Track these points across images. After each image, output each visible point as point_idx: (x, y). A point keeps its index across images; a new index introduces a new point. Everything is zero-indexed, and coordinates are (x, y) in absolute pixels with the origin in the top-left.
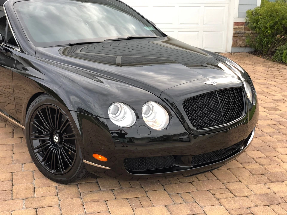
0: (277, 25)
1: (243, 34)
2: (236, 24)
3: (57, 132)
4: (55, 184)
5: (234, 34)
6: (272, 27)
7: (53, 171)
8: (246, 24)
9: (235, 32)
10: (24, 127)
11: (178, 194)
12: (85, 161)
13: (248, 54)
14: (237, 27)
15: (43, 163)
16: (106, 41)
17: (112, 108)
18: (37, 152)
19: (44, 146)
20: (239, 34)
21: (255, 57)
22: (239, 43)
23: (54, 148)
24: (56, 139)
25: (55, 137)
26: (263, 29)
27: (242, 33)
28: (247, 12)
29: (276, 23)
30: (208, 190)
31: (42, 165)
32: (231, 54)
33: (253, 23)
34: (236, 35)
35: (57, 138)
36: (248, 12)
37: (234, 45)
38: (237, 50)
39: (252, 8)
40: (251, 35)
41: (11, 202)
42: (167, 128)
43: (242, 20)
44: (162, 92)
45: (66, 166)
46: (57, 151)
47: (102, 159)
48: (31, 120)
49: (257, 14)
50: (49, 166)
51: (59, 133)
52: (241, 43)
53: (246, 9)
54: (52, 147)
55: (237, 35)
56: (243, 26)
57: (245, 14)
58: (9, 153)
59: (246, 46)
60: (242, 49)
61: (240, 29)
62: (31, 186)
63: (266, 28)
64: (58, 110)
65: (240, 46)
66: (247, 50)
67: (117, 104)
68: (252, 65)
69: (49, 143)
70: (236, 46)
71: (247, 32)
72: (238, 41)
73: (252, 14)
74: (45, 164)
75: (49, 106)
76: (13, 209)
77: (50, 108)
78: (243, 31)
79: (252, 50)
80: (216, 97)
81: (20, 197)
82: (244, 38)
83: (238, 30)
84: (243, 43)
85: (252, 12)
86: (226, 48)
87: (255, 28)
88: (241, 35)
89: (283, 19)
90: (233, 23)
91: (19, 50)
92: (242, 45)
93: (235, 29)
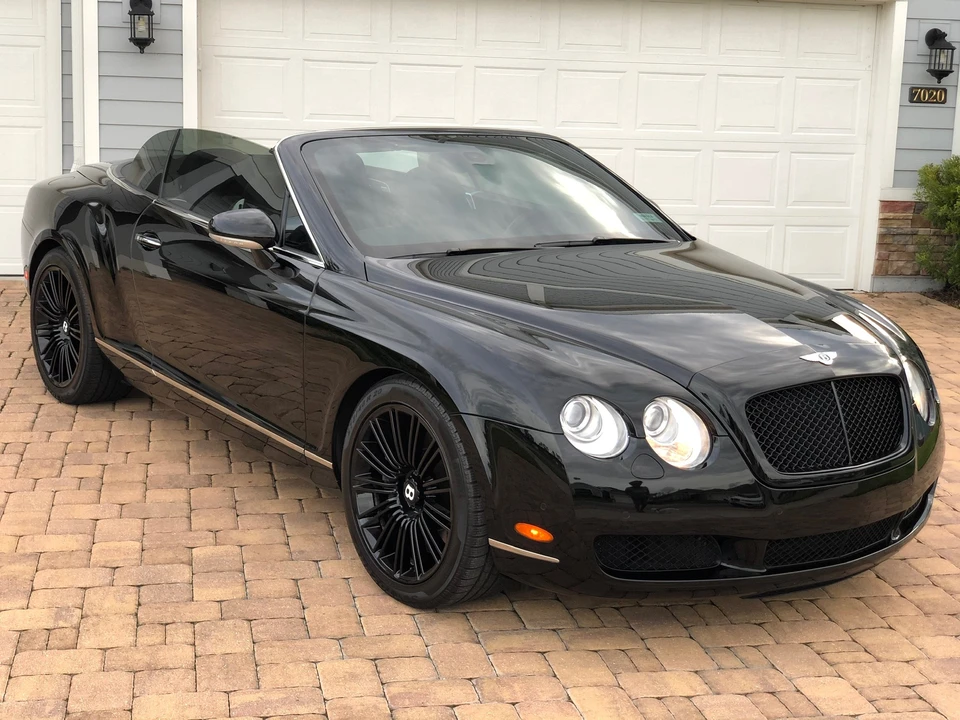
1: (908, 238)
2: (887, 205)
3: (414, 477)
4: (407, 610)
5: (882, 236)
7: (397, 575)
8: (917, 207)
9: (882, 230)
11: (728, 648)
13: (924, 299)
14: (891, 215)
15: (377, 555)
16: (537, 247)
17: (570, 409)
18: (366, 526)
19: (382, 509)
20: (896, 238)
21: (945, 308)
22: (895, 264)
23: (405, 517)
24: (410, 492)
25: (408, 487)
27: (907, 235)
28: (920, 171)
30: (806, 644)
31: (373, 558)
32: (871, 295)
33: (941, 204)
34: (887, 240)
35: (412, 490)
36: (924, 172)
37: (882, 269)
38: (890, 284)
39: (938, 160)
40: (933, 241)
41: (308, 643)
42: (705, 464)
43: (906, 194)
44: (693, 376)
46: (410, 524)
47: (538, 536)
49: (952, 178)
50: (390, 561)
51: (417, 479)
52: (901, 264)
53: (921, 161)
54: (399, 514)
55: (889, 240)
56: (910, 214)
57: (916, 178)
59: (917, 273)
60: (906, 283)
61: (900, 222)
62: (350, 610)
64: (416, 419)
65: (898, 274)
66: (922, 284)
67: (581, 400)
68: (934, 330)
69: (394, 502)
70: (886, 274)
71: (922, 231)
72: (894, 257)
73: (938, 178)
74: (380, 556)
75: (398, 408)
76: (318, 658)
77: (399, 413)
78: (908, 229)
79: (937, 285)
80: (832, 396)
82: (911, 248)
83: (895, 224)
84: (909, 265)
85: (937, 172)
86: (857, 276)
87: (945, 219)
88: (902, 240)
90: (877, 206)
91: (321, 264)
92: (904, 271)
93: (884, 221)
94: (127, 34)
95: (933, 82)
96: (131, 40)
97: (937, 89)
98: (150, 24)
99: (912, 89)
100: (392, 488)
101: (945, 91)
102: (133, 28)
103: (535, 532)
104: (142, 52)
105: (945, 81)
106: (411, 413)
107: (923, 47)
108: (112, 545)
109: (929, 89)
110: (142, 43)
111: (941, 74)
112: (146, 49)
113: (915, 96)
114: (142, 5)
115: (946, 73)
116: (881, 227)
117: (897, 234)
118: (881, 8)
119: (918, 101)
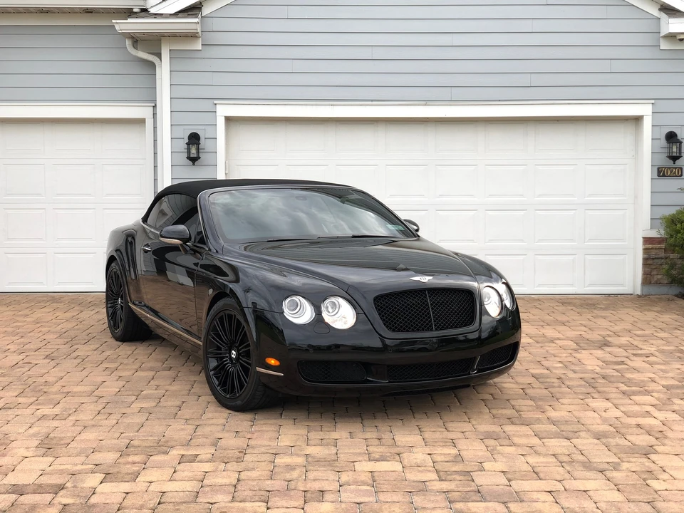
1: (663, 260)
2: (647, 240)
5: (645, 260)
7: (228, 396)
9: (645, 256)
10: (201, 343)
12: (257, 369)
13: (671, 298)
14: (650, 246)
15: (219, 388)
18: (213, 374)
19: (221, 364)
20: (655, 260)
22: (655, 277)
23: (231, 367)
25: (233, 351)
27: (662, 258)
32: (641, 297)
33: (672, 236)
35: (234, 353)
37: (647, 280)
38: (653, 289)
41: (172, 420)
43: (653, 234)
44: (350, 286)
45: (242, 386)
46: (233, 370)
47: (275, 363)
48: (208, 334)
50: (225, 391)
51: (236, 346)
52: (659, 277)
54: (229, 366)
55: (650, 262)
58: (188, 387)
59: (671, 283)
60: (664, 289)
61: (657, 251)
62: (201, 411)
64: (235, 316)
65: (658, 283)
66: (675, 290)
67: (293, 298)
69: (227, 360)
70: (651, 283)
71: (671, 256)
72: (654, 272)
73: (673, 222)
74: (221, 389)
75: (227, 312)
77: (227, 314)
78: (663, 255)
80: (425, 297)
81: (184, 417)
82: (665, 267)
83: (653, 252)
84: (665, 277)
86: (633, 287)
88: (659, 262)
90: (641, 241)
91: (207, 249)
92: (662, 281)
93: (645, 250)
94: (186, 155)
95: (670, 163)
96: (187, 158)
97: (673, 168)
98: (198, 150)
99: (658, 169)
100: (226, 353)
101: (681, 169)
102: (189, 152)
103: (273, 362)
104: (193, 164)
106: (233, 313)
107: (664, 142)
108: (105, 389)
109: (670, 168)
110: (194, 160)
111: (674, 159)
112: (196, 163)
113: (661, 173)
114: (194, 139)
115: (678, 158)
116: (644, 253)
117: (656, 258)
118: (637, 120)
119: (664, 176)
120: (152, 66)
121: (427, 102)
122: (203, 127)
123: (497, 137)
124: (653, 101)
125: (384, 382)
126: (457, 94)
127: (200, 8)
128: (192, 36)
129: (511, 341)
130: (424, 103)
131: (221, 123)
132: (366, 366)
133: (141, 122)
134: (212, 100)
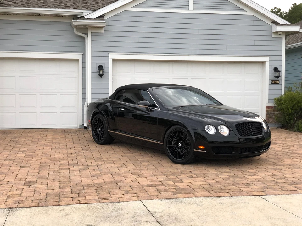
0: (295, 107)
2: (267, 107)
6: (292, 108)
8: (274, 107)
12: (194, 150)
13: (277, 128)
14: (268, 109)
16: (197, 105)
17: (206, 127)
19: (173, 148)
21: (282, 130)
22: (270, 121)
24: (180, 145)
26: (286, 110)
29: (294, 106)
33: (279, 106)
35: (180, 144)
36: (275, 99)
39: (278, 96)
40: (279, 115)
41: (164, 167)
42: (229, 134)
43: (271, 105)
44: (226, 121)
49: (281, 100)
51: (181, 142)
52: (272, 121)
53: (274, 97)
54: (177, 149)
55: (268, 115)
56: (273, 109)
57: (273, 100)
59: (276, 123)
60: (273, 125)
61: (271, 111)
63: (288, 109)
65: (271, 123)
66: (277, 125)
67: (208, 125)
68: (279, 133)
69: (176, 147)
70: (268, 123)
71: (276, 113)
72: (270, 119)
78: (273, 113)
79: (281, 126)
80: (249, 125)
82: (274, 117)
84: (274, 121)
85: (278, 99)
87: (280, 109)
88: (271, 115)
89: (299, 103)
90: (265, 107)
91: (159, 109)
93: (267, 111)
94: (98, 74)
95: (276, 79)
96: (99, 75)
97: (277, 81)
98: (103, 72)
99: (271, 81)
100: (175, 145)
101: (279, 81)
102: (100, 73)
103: (202, 147)
104: (101, 77)
105: (279, 79)
107: (273, 71)
109: (275, 81)
110: (101, 75)
111: (278, 77)
112: (102, 77)
113: (272, 82)
114: (101, 67)
115: (279, 77)
116: (266, 112)
117: (270, 114)
118: (263, 63)
119: (273, 83)
120: (84, 38)
121: (189, 55)
122: (104, 63)
123: (213, 68)
124: (269, 56)
125: (238, 153)
126: (200, 52)
127: (104, 17)
128: (101, 27)
129: (269, 141)
130: (188, 55)
131: (111, 61)
132: (232, 148)
133: (77, 60)
134: (108, 52)
